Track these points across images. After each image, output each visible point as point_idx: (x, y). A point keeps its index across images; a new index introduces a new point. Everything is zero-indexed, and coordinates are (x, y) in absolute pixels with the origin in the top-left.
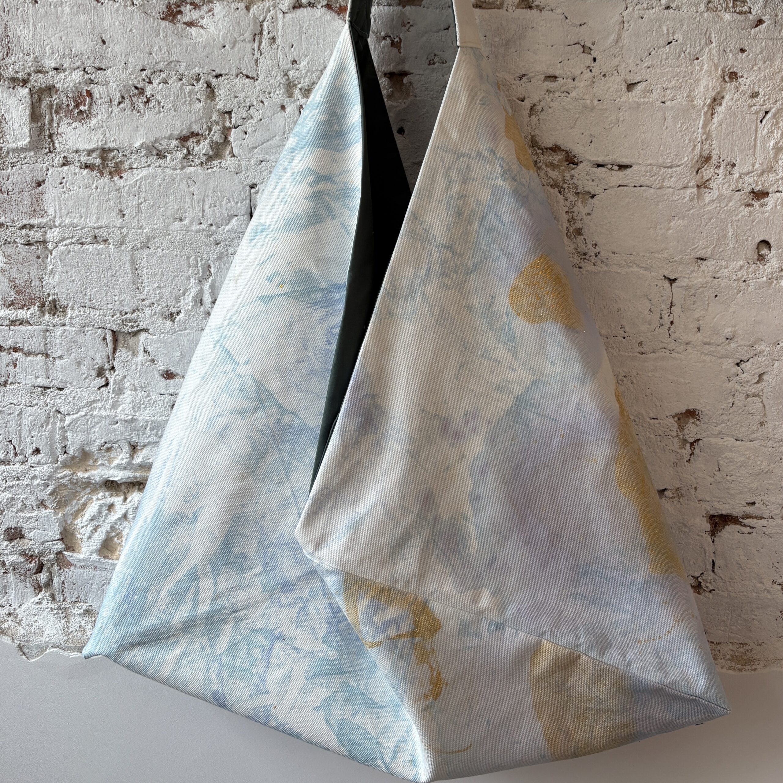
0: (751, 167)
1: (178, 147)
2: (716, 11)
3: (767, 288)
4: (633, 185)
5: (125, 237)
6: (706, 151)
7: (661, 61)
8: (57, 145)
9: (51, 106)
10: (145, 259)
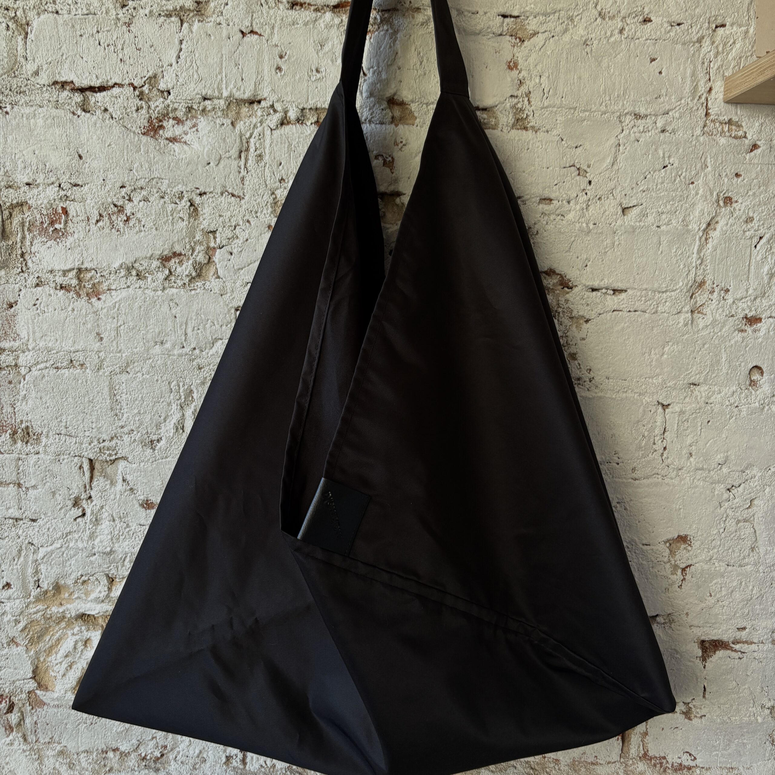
0: (745, 292)
1: (159, 268)
2: (712, 135)
3: (759, 413)
4: (628, 310)
5: (102, 361)
6: (700, 277)
7: (657, 184)
8: (30, 264)
9: (23, 224)
10: (124, 385)
